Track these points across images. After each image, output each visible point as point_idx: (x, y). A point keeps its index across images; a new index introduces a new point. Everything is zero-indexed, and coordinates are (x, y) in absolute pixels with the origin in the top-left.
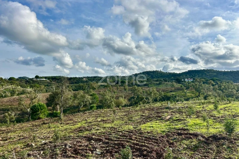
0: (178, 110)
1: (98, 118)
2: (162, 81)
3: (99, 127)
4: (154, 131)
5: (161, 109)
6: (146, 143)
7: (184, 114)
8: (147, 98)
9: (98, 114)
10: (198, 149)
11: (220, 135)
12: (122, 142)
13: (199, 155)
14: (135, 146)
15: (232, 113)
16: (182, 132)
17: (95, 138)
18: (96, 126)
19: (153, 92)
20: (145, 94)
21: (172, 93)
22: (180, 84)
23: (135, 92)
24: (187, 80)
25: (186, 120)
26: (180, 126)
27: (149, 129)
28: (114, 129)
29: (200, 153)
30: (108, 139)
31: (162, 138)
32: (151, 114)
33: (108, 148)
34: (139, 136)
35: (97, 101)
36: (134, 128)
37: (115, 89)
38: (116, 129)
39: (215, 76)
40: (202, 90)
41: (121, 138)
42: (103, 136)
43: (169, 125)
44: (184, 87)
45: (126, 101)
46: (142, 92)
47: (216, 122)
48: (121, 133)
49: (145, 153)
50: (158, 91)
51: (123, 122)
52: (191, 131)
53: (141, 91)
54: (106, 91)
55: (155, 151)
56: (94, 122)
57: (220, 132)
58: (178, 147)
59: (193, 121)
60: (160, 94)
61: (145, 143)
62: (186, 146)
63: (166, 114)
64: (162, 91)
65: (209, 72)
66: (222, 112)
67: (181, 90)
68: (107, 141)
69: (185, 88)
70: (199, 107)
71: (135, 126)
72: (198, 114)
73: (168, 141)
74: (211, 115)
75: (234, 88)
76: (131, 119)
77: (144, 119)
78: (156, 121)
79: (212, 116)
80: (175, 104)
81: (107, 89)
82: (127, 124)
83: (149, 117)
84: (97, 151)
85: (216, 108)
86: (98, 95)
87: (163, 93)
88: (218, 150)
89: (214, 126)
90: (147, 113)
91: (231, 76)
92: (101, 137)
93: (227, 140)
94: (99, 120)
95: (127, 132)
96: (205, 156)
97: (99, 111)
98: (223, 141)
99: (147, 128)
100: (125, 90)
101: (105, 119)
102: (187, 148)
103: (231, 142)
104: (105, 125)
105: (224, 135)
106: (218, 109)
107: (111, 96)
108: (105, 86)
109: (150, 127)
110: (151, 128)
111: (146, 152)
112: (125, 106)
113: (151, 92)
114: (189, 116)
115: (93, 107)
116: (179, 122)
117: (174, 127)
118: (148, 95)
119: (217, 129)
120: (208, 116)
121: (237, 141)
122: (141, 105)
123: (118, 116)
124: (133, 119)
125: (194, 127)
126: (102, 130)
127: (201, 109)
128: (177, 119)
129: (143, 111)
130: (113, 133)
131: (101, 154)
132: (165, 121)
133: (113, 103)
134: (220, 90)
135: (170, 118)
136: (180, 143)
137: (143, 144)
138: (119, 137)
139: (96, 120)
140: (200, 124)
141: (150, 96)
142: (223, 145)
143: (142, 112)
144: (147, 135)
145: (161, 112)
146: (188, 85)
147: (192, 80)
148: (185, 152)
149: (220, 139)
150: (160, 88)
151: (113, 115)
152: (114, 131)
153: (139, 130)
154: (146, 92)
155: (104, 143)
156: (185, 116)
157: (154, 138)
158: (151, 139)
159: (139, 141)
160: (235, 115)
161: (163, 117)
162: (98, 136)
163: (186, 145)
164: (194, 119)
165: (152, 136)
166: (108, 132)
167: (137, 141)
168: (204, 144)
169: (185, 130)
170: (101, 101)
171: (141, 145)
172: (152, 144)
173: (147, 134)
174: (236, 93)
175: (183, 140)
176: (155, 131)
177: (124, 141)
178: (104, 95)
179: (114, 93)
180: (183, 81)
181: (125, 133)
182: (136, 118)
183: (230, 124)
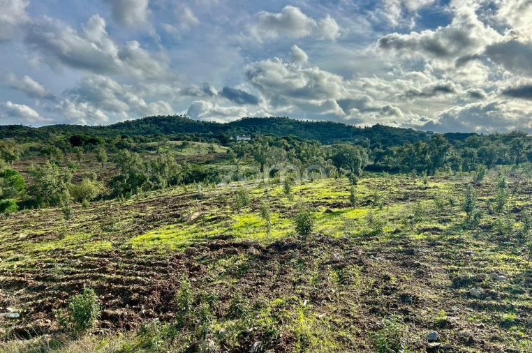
0: (218, 199)
1: (20, 231)
2: (188, 140)
3: (20, 253)
4: (161, 248)
5: (183, 199)
6: (140, 276)
7: (228, 207)
8: (154, 179)
9: (21, 222)
10: (247, 272)
11: (287, 240)
12: (80, 281)
13: (246, 283)
14: (111, 286)
15: (312, 199)
16: (220, 242)
17: (4, 280)
18: (11, 252)
19: (167, 165)
20: (150, 169)
21: (209, 166)
22: (227, 146)
23: (126, 164)
24: (240, 139)
25: (230, 219)
26: (217, 231)
27: (149, 245)
28: (63, 253)
29: (250, 279)
30: (44, 279)
31: (177, 260)
32: (159, 213)
33: (40, 301)
34: (125, 262)
35: (20, 190)
36: (114, 245)
37: (72, 159)
38: (68, 252)
39: (291, 131)
40: (267, 159)
41: (79, 273)
42: (30, 272)
43: (196, 232)
44: (234, 152)
45: (102, 186)
46: (144, 166)
47: (284, 218)
48: (79, 261)
49: (135, 296)
50: (178, 161)
51: (89, 236)
52: (238, 238)
53: (140, 162)
54: (45, 164)
55: (159, 289)
56: (7, 241)
57: (289, 236)
58: (209, 274)
59: (244, 219)
60: (185, 169)
61: (136, 275)
62: (225, 270)
63: (191, 210)
64: (187, 162)
65: (280, 122)
66: (296, 198)
67: (228, 159)
68: (40, 283)
69: (236, 155)
70: (257, 191)
71: (116, 242)
72: (255, 206)
73: (188, 265)
74: (277, 205)
75: (321, 154)
76: (110, 227)
77: (142, 223)
78: (168, 227)
79: (278, 207)
80: (214, 187)
81: (49, 158)
82: (99, 238)
83: (152, 219)
84: (8, 311)
85: (287, 190)
86: (24, 174)
87: (189, 166)
88: (282, 269)
89: (280, 226)
90: (150, 210)
91: (319, 131)
92: (23, 276)
93: (299, 248)
94: (22, 236)
95: (96, 256)
96: (257, 285)
97: (25, 215)
98: (291, 251)
99: (146, 243)
100: (100, 160)
101: (39, 232)
102: (226, 274)
103: (305, 252)
104: (38, 247)
105: (294, 241)
106: (291, 193)
107: (60, 177)
108: (43, 152)
109: (153, 240)
110: (156, 242)
111: (137, 294)
112: (99, 198)
113: (164, 165)
114: (236, 209)
115: (8, 204)
116: (215, 223)
117: (204, 234)
118: (157, 170)
119: (283, 230)
120: (271, 207)
121: (315, 249)
122: (139, 194)
123: (77, 222)
124: (115, 227)
125: (244, 230)
126: (29, 259)
127: (260, 195)
128: (213, 217)
129: (141, 207)
130: (59, 262)
131: (20, 318)
132: (189, 224)
133: (67, 193)
134: (298, 157)
135: (198, 218)
136: (214, 265)
137: (133, 278)
138: (74, 269)
139: (15, 237)
140: (255, 223)
141: (161, 174)
142: (291, 258)
143: (139, 209)
144: (144, 257)
145: (182, 206)
146: (242, 149)
147: (249, 139)
148: (220, 282)
149: (286, 248)
150: (185, 154)
151: (63, 220)
152: (62, 257)
153: (127, 249)
154: (153, 165)
155: (31, 289)
156: (229, 211)
157: (158, 261)
158: (152, 265)
159: (124, 274)
160: (316, 202)
161: (184, 215)
162: (13, 275)
163: (225, 267)
164: (246, 215)
165: (156, 259)
166: (46, 262)
167: (118, 273)
168: (258, 261)
169: (225, 238)
170: (32, 190)
171: (127, 282)
172: (153, 275)
173: (143, 255)
174: (325, 164)
175: (219, 259)
176: (164, 247)
177: (86, 278)
178: (38, 175)
179: (70, 167)
180: (231, 141)
181: (90, 260)
182: (124, 223)
183: (305, 218)
